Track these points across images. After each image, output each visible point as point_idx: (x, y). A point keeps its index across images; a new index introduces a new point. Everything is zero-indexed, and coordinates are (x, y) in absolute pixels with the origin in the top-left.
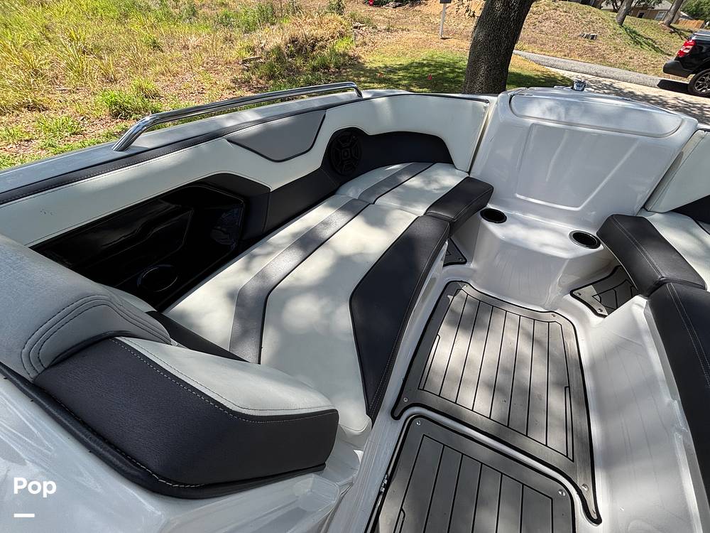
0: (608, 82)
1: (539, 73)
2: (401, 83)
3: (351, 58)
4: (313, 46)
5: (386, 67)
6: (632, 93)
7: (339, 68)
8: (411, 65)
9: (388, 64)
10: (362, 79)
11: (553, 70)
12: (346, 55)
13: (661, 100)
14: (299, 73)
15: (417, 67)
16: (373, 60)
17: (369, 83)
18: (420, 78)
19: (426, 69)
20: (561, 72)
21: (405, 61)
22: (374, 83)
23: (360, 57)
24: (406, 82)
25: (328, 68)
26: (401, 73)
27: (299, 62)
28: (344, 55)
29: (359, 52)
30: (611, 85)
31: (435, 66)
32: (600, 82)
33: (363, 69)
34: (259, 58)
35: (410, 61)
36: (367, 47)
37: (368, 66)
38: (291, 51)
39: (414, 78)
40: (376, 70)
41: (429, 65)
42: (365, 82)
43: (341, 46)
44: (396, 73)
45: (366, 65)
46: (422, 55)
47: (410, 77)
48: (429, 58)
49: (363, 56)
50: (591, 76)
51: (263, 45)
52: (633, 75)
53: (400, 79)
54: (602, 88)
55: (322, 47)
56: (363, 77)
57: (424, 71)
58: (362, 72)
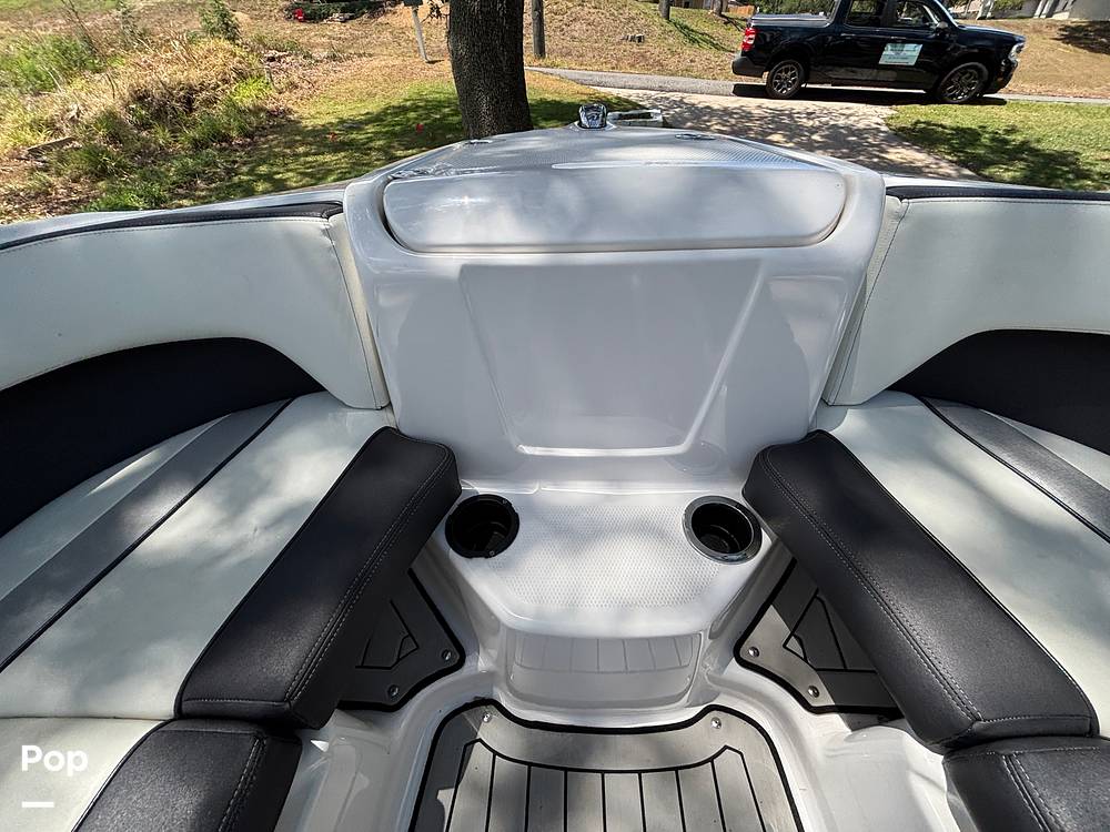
0: (676, 96)
1: (585, 97)
2: (372, 144)
3: (271, 114)
4: (189, 102)
5: (342, 121)
6: (708, 107)
7: (251, 136)
8: (385, 112)
9: (345, 117)
10: (301, 150)
11: (603, 90)
12: (261, 109)
13: (744, 111)
14: (167, 157)
15: (396, 115)
16: (314, 112)
17: (315, 154)
18: (404, 133)
19: (412, 115)
20: (615, 92)
21: (374, 107)
22: (323, 154)
23: (290, 111)
24: (381, 142)
25: (227, 138)
26: (370, 129)
27: (161, 136)
28: (257, 111)
29: (287, 101)
30: (681, 101)
31: (425, 108)
32: (668, 99)
33: (299, 132)
34: (70, 140)
35: (383, 105)
36: (299, 93)
37: (308, 124)
38: (141, 117)
39: (394, 134)
40: (325, 129)
41: (415, 108)
42: (306, 154)
43: (246, 96)
44: (363, 129)
45: (304, 123)
46: (402, 94)
47: (387, 132)
48: (414, 97)
49: (295, 108)
50: (653, 93)
51: (73, 113)
52: (701, 84)
53: (371, 140)
54: (672, 108)
55: (209, 102)
56: (302, 145)
57: (408, 120)
58: (298, 138)
